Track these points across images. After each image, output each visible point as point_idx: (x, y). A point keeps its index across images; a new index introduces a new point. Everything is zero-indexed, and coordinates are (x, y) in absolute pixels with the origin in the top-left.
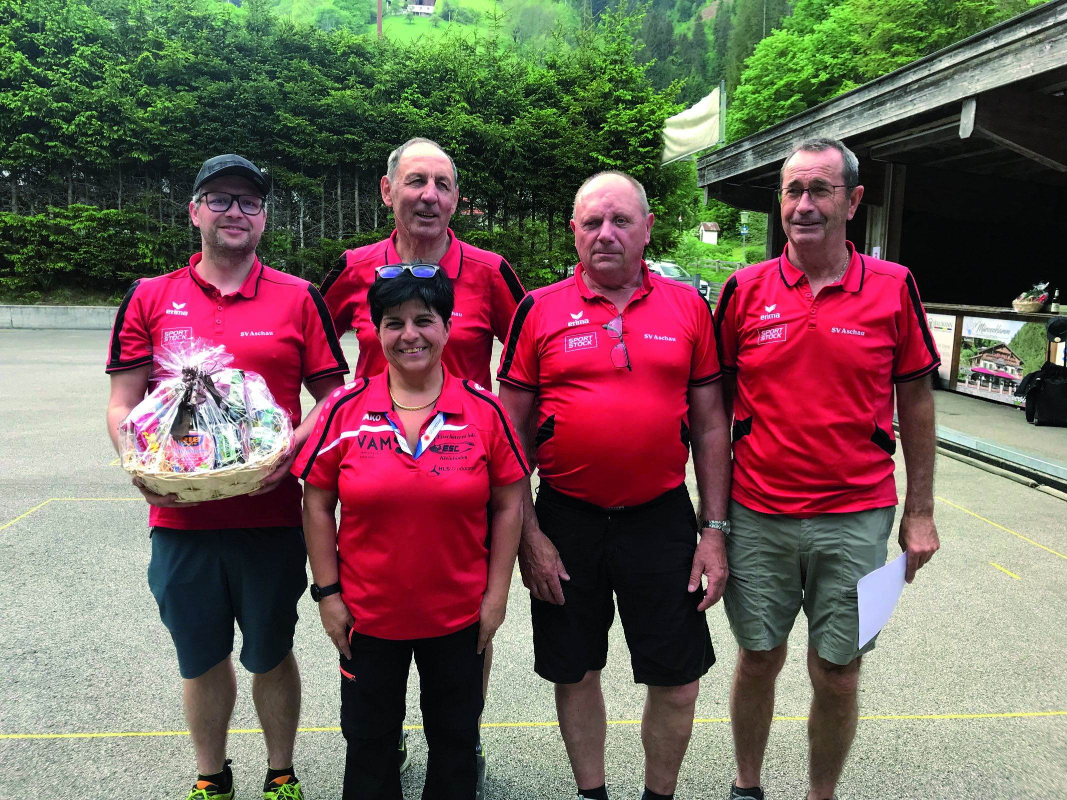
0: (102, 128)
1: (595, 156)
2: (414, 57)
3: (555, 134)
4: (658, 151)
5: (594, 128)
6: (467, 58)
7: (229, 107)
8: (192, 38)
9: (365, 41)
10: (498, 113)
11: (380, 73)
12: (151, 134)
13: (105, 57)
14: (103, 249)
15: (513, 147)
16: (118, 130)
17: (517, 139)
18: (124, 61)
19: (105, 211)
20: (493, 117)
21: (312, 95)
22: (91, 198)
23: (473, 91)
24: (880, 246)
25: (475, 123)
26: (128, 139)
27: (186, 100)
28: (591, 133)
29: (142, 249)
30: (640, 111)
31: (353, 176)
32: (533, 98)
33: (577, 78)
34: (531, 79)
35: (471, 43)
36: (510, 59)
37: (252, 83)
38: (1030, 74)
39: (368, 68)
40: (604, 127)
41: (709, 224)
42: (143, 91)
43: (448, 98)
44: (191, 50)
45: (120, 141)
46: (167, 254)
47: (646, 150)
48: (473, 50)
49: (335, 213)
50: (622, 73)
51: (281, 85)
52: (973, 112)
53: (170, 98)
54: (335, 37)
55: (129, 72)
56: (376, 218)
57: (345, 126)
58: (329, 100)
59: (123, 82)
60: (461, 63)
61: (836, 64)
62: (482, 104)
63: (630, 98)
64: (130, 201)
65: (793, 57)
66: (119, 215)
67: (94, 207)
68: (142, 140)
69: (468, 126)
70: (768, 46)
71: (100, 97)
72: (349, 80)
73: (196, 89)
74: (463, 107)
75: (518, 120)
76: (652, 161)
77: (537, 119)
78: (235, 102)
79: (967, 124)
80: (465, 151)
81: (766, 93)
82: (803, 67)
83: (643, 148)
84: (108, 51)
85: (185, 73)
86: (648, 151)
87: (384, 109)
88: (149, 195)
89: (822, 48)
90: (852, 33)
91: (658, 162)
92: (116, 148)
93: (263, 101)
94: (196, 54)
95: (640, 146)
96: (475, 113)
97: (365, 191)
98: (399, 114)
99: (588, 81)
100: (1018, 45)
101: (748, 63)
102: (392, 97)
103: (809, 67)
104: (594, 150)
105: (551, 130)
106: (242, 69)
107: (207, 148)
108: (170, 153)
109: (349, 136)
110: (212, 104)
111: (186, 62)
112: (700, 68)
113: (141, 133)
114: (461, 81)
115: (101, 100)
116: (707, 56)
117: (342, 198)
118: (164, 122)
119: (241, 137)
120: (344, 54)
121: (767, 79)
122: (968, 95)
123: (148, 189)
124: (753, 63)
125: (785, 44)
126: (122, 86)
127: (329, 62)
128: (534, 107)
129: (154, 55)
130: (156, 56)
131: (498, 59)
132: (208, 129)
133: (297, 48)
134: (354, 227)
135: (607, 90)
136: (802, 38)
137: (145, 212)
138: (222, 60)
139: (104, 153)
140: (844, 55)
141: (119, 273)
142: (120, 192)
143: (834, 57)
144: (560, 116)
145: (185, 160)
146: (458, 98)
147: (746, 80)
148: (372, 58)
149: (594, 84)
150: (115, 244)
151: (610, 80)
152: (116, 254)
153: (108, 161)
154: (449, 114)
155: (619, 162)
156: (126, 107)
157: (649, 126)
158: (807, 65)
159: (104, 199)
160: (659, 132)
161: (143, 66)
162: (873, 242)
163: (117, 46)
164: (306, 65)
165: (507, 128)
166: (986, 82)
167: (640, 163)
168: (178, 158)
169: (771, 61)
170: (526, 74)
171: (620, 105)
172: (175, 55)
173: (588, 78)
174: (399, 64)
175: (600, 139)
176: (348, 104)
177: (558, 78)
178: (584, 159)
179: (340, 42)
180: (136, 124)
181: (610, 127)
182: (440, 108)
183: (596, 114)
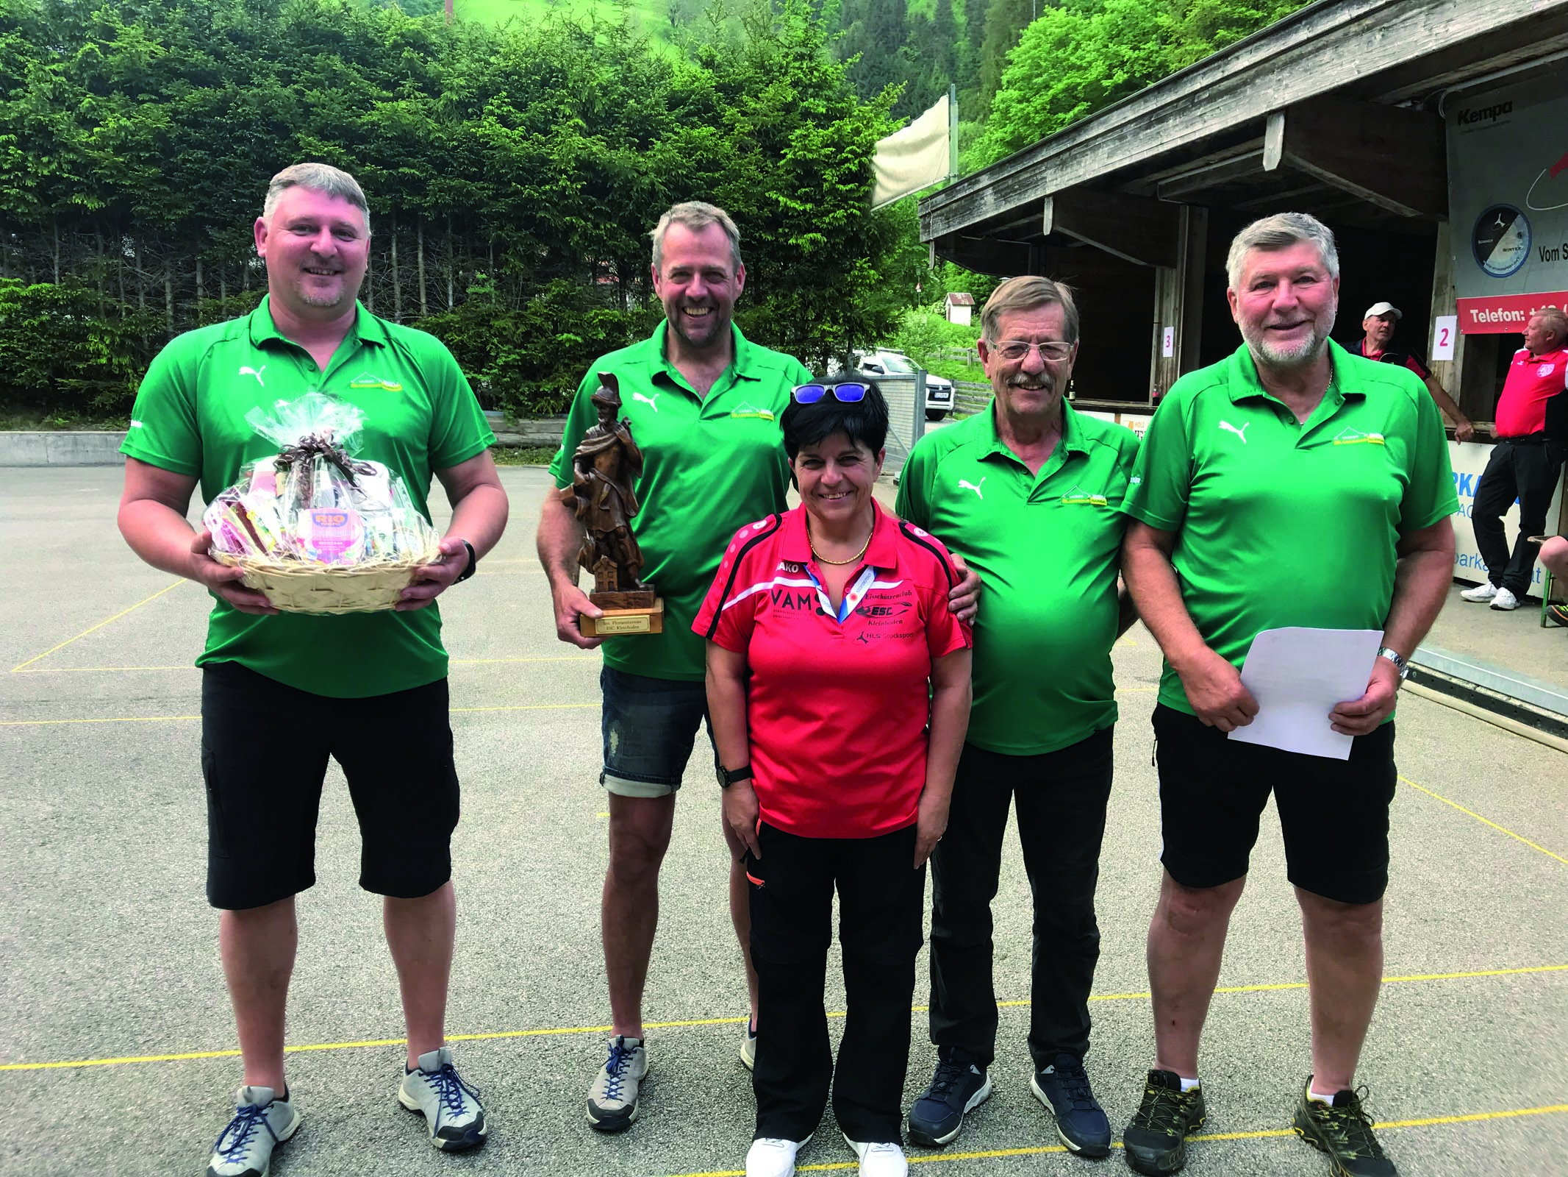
0: (25, 159)
1: (774, 197)
2: (501, 50)
3: (714, 165)
4: (867, 188)
5: (773, 156)
6: (581, 52)
7: (220, 127)
8: (159, 20)
9: (426, 26)
10: (629, 134)
11: (450, 75)
12: (101, 168)
13: (27, 51)
14: (32, 343)
15: (653, 184)
16: (50, 163)
17: (658, 172)
18: (57, 57)
19: (33, 287)
20: (622, 140)
21: (349, 108)
22: (12, 266)
23: (591, 101)
24: (1174, 325)
25: (594, 149)
26: (66, 175)
27: (154, 116)
28: (768, 162)
29: (94, 343)
30: (838, 130)
31: (415, 230)
32: (680, 111)
33: (745, 81)
34: (677, 83)
35: (587, 28)
36: (646, 53)
37: (256, 90)
38: (1356, 76)
39: (433, 67)
40: (786, 154)
41: (959, 295)
42: (86, 102)
43: (554, 112)
44: (159, 40)
45: (53, 179)
46: (133, 352)
47: (848, 187)
48: (590, 40)
49: (388, 285)
50: (812, 73)
51: (300, 93)
52: (1281, 133)
53: (129, 112)
54: (381, 19)
55: (65, 73)
56: (451, 292)
57: (400, 154)
58: (375, 116)
59: (55, 88)
60: (572, 61)
61: (1137, 59)
62: (604, 121)
63: (824, 110)
64: (73, 270)
65: (1076, 49)
66: (55, 292)
67: (17, 280)
68: (87, 177)
69: (584, 154)
70: (1040, 32)
71: (21, 113)
72: (403, 85)
73: (168, 99)
74: (577, 125)
75: (658, 145)
76: (857, 204)
77: (687, 143)
78: (231, 118)
79: (1272, 150)
80: (580, 190)
81: (1038, 101)
82: (1090, 63)
83: (844, 185)
84: (32, 43)
85: (151, 75)
86: (851, 190)
87: (459, 129)
88: (102, 261)
89: (1118, 35)
90: (1159, 13)
91: (867, 205)
92: (48, 187)
93: (274, 118)
94: (166, 45)
95: (840, 182)
96: (595, 134)
97: (434, 252)
98: (481, 136)
99: (762, 86)
100: (1339, 34)
101: (1011, 57)
102: (470, 110)
103: (1100, 63)
104: (773, 188)
105: (708, 159)
106: (240, 69)
107: (187, 190)
108: (131, 196)
109: (406, 170)
110: (195, 123)
111: (152, 57)
112: (946, 65)
113: (85, 166)
114: (573, 87)
115: (22, 117)
116: (956, 46)
117: (399, 263)
118: (119, 150)
119: (241, 173)
120: (396, 46)
121: (1039, 80)
122: (1273, 108)
123: (100, 252)
124: (1019, 57)
125: (1065, 28)
126: (54, 95)
127: (374, 57)
128: (683, 124)
129: (102, 47)
130: (106, 50)
131: (627, 53)
132: (189, 161)
133: (323, 36)
134: (417, 307)
135: (790, 99)
136: (1088, 21)
137: (96, 288)
138: (208, 54)
139: (30, 197)
140: (1149, 45)
141: (59, 380)
142: (57, 257)
143: (1134, 49)
144: (721, 137)
145: (157, 208)
146: (568, 111)
147: (1008, 82)
148: (438, 52)
149: (771, 89)
150: (52, 336)
151: (795, 84)
152: (53, 351)
153: (35, 210)
154: (557, 136)
155: (809, 206)
156: (61, 127)
157: (852, 152)
158: (1096, 60)
159: (32, 268)
160: (867, 161)
161: (86, 64)
162: (1164, 320)
163: (46, 34)
164: (337, 63)
165: (643, 156)
166: (1295, 89)
167: (839, 207)
168: (145, 204)
169: (1044, 55)
170: (671, 74)
171: (809, 122)
172: (133, 47)
173: (762, 81)
174: (479, 60)
175: (781, 172)
176: (404, 121)
177: (717, 82)
178: (758, 201)
179: (388, 28)
180: (75, 153)
181: (795, 154)
182: (542, 127)
183: (774, 135)
